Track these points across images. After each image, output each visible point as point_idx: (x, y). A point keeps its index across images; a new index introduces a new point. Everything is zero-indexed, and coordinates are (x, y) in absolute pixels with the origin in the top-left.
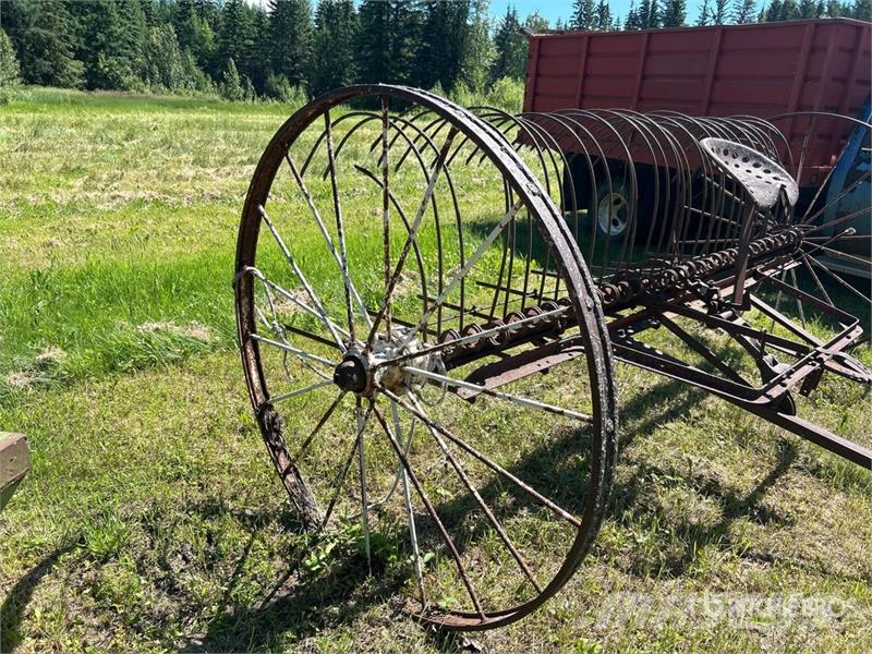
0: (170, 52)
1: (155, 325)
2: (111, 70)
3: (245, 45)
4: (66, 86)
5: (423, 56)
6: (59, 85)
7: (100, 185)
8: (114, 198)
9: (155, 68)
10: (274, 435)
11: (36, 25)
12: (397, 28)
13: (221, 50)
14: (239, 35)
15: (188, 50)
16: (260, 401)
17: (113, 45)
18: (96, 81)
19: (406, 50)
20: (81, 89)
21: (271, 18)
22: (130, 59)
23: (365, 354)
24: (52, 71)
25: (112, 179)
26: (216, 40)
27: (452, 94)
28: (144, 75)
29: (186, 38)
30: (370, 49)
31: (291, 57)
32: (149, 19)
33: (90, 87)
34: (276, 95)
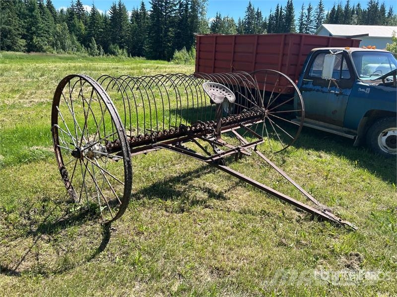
0: (65, 35)
1: (37, 148)
2: (38, 43)
3: (99, 31)
4: (18, 51)
5: (178, 35)
6: (14, 50)
7: (26, 97)
8: (31, 102)
9: (59, 43)
10: (65, 176)
11: (4, 24)
12: (166, 24)
13: (89, 34)
14: (96, 27)
15: (73, 34)
16: (61, 166)
17: (39, 32)
18: (31, 48)
19: (170, 33)
20: (24, 52)
21: (110, 19)
22: (47, 38)
23: (80, 147)
24: (11, 44)
25: (31, 94)
26: (86, 29)
27: (190, 52)
28: (54, 45)
29: (72, 28)
30: (155, 32)
31: (120, 36)
32: (55, 20)
33: (29, 51)
34: (113, 53)
